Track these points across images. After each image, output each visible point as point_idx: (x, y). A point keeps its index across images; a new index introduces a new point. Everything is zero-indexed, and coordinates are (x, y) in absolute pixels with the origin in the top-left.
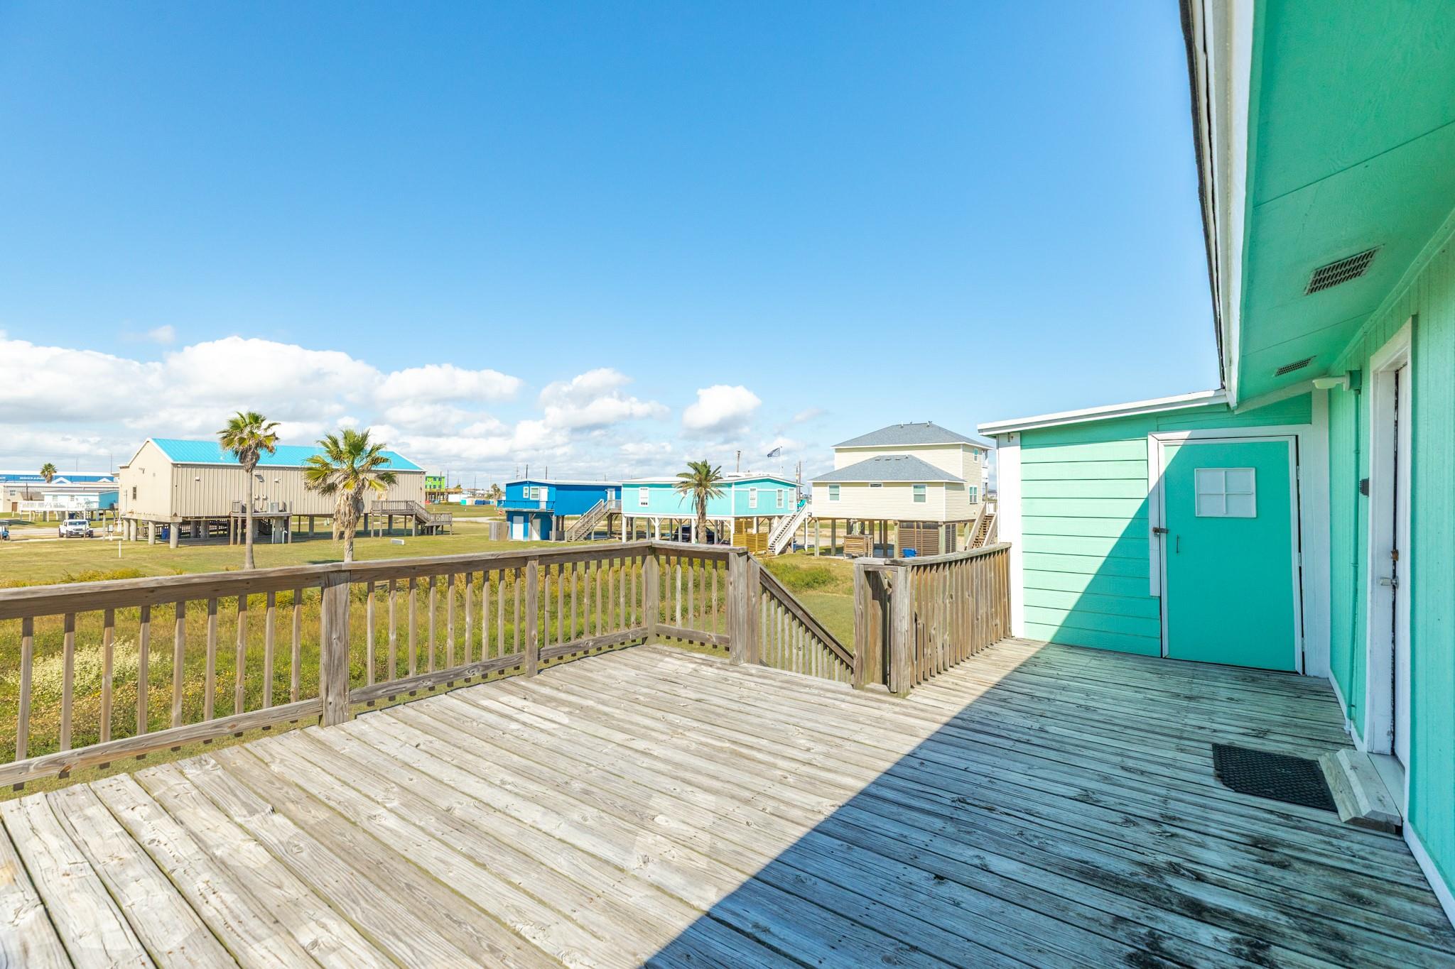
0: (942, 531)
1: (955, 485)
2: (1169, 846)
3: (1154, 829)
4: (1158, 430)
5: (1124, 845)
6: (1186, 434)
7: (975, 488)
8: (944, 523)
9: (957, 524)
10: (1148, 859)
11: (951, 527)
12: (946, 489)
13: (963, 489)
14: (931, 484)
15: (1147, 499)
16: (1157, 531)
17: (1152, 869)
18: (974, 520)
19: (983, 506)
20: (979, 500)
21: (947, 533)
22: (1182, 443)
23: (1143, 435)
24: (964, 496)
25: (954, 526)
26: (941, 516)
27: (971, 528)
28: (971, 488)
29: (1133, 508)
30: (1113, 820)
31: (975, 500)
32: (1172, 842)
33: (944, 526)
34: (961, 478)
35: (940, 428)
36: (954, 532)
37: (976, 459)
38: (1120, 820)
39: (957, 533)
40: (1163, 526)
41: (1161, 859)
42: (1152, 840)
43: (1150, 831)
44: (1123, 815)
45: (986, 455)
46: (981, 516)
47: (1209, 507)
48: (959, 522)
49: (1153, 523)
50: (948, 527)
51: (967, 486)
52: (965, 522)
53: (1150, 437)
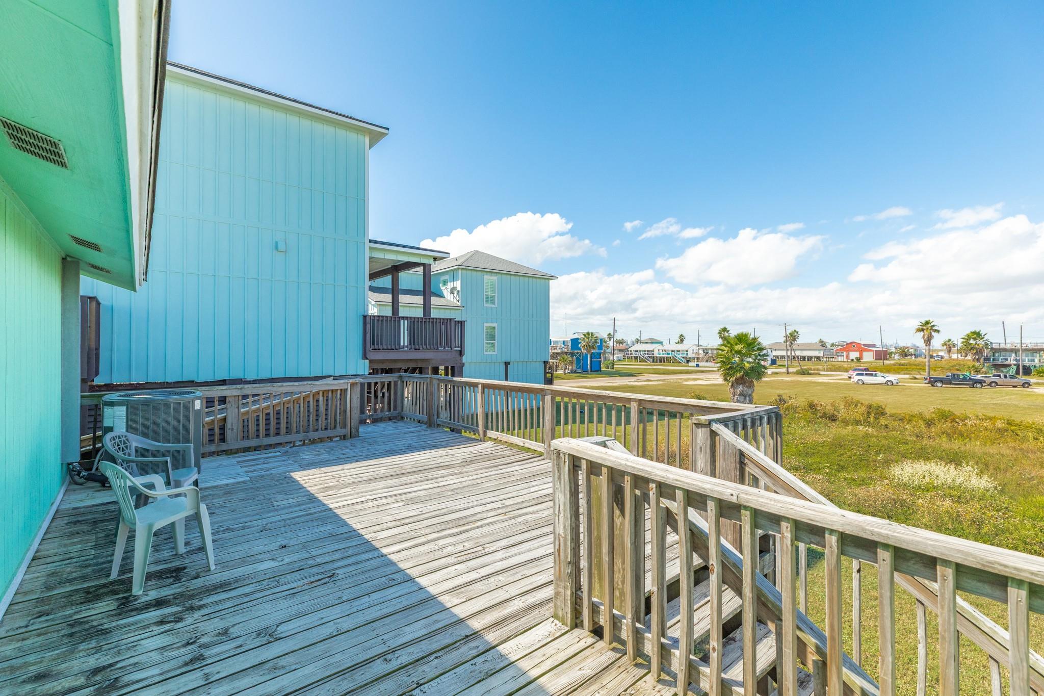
2: (187, 632)
3: (204, 640)
5: (217, 614)
10: (197, 615)
17: (192, 609)
30: (236, 627)
32: (186, 637)
38: (231, 630)
41: (189, 620)
42: (200, 629)
43: (205, 636)
44: (233, 636)
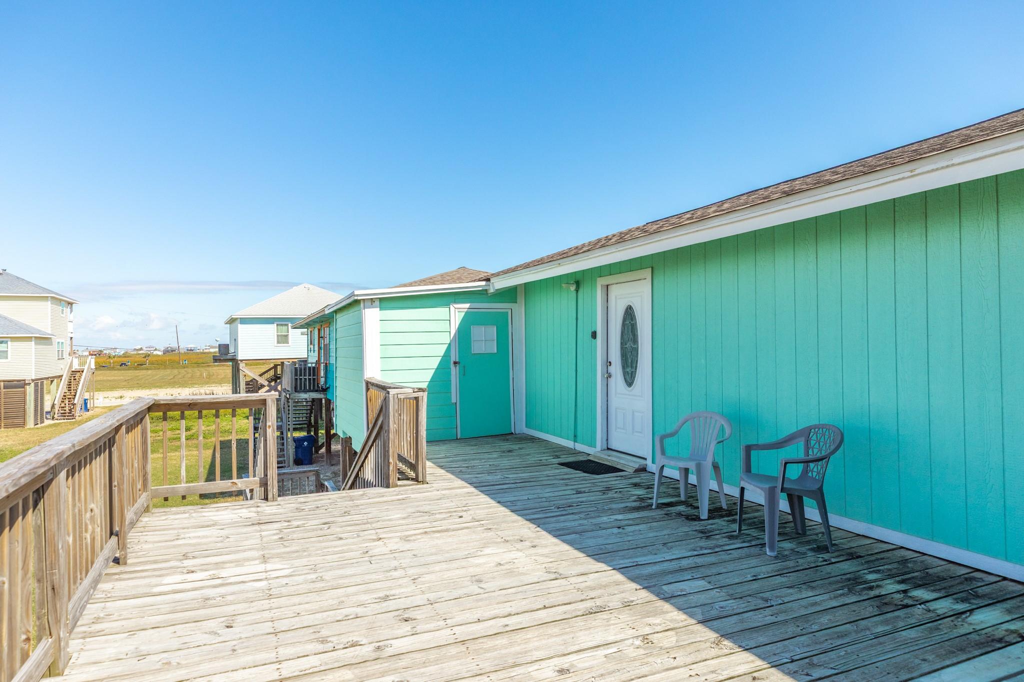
0: (30, 390)
1: (43, 340)
4: (455, 302)
6: (467, 305)
7: (62, 343)
8: (33, 380)
9: (45, 382)
11: (39, 385)
12: (36, 344)
13: (51, 344)
14: (14, 339)
15: (450, 344)
16: (455, 363)
18: (61, 376)
19: (70, 361)
20: (66, 355)
21: (36, 391)
22: (466, 310)
23: (447, 305)
24: (51, 351)
25: (42, 383)
26: (29, 374)
27: (58, 386)
28: (59, 343)
29: (442, 350)
31: (62, 356)
33: (33, 384)
34: (50, 332)
35: (18, 278)
36: (42, 389)
37: (62, 313)
39: (45, 392)
40: (457, 360)
45: (71, 308)
46: (68, 371)
47: (479, 347)
48: (47, 378)
49: (453, 359)
50: (36, 385)
51: (55, 340)
52: (52, 379)
53: (451, 306)
